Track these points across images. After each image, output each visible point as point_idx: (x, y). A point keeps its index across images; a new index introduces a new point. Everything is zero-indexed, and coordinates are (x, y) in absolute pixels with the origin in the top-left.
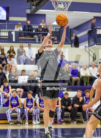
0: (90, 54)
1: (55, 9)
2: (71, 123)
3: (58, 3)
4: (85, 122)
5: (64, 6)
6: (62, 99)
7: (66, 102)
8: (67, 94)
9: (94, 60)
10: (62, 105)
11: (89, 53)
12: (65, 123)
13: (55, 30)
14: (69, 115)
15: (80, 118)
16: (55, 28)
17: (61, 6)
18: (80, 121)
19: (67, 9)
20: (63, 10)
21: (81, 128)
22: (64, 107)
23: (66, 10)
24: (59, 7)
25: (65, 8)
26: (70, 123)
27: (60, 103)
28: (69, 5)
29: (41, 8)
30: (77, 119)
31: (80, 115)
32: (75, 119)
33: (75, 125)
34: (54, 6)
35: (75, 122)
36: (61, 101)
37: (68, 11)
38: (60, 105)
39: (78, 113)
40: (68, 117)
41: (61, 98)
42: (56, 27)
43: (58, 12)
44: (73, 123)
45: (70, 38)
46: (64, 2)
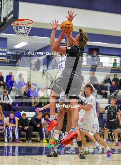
0: (47, 78)
1: (16, 33)
2: (27, 142)
3: (19, 27)
4: (41, 141)
5: (25, 31)
6: (19, 119)
7: (23, 122)
8: (25, 115)
9: (52, 83)
10: (19, 125)
11: (47, 76)
12: (21, 142)
13: (15, 53)
14: (24, 134)
15: (36, 137)
16: (15, 51)
17: (22, 31)
18: (36, 140)
19: (28, 34)
20: (24, 35)
21: (37, 147)
22: (21, 126)
23: (26, 35)
24: (20, 32)
25: (26, 33)
26: (25, 141)
27: (17, 122)
28: (29, 30)
29: (2, 32)
30: (32, 138)
31: (36, 135)
32: (30, 138)
33: (30, 143)
34: (15, 30)
35: (30, 141)
36: (19, 121)
37: (28, 35)
38: (17, 125)
39: (33, 132)
40: (24, 136)
41: (18, 117)
42: (17, 51)
43: (19, 36)
44: (29, 141)
45: (30, 62)
46: (25, 27)
